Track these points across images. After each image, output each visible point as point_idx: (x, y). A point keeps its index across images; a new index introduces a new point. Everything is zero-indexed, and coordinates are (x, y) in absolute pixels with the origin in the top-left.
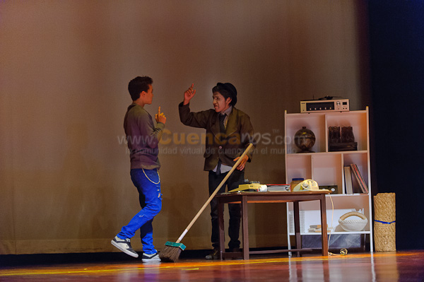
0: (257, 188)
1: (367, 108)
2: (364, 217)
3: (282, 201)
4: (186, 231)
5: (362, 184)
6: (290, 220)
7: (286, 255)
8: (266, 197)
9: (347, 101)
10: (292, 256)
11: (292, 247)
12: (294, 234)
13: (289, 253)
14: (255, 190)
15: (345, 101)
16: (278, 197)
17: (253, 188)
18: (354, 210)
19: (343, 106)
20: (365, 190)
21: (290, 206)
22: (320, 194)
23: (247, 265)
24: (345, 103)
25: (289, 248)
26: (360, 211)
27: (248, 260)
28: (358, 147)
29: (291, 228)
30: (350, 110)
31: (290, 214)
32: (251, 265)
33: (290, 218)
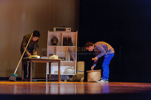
0: (36, 57)
1: (77, 31)
2: (73, 69)
3: (45, 62)
4: (17, 69)
5: (73, 58)
6: (48, 69)
7: (45, 81)
8: (39, 60)
9: (70, 28)
10: (48, 82)
11: (48, 78)
12: (49, 74)
13: (47, 80)
14: (35, 58)
15: (69, 28)
16: (44, 61)
17: (35, 57)
18: (70, 67)
19: (68, 30)
20: (74, 60)
21: (48, 64)
22: (59, 60)
23: (31, 84)
24: (69, 29)
25: (47, 79)
26: (72, 67)
27: (32, 82)
28: (73, 45)
29: (48, 72)
30: (71, 32)
31: (48, 67)
32: (32, 84)
33: (48, 68)
